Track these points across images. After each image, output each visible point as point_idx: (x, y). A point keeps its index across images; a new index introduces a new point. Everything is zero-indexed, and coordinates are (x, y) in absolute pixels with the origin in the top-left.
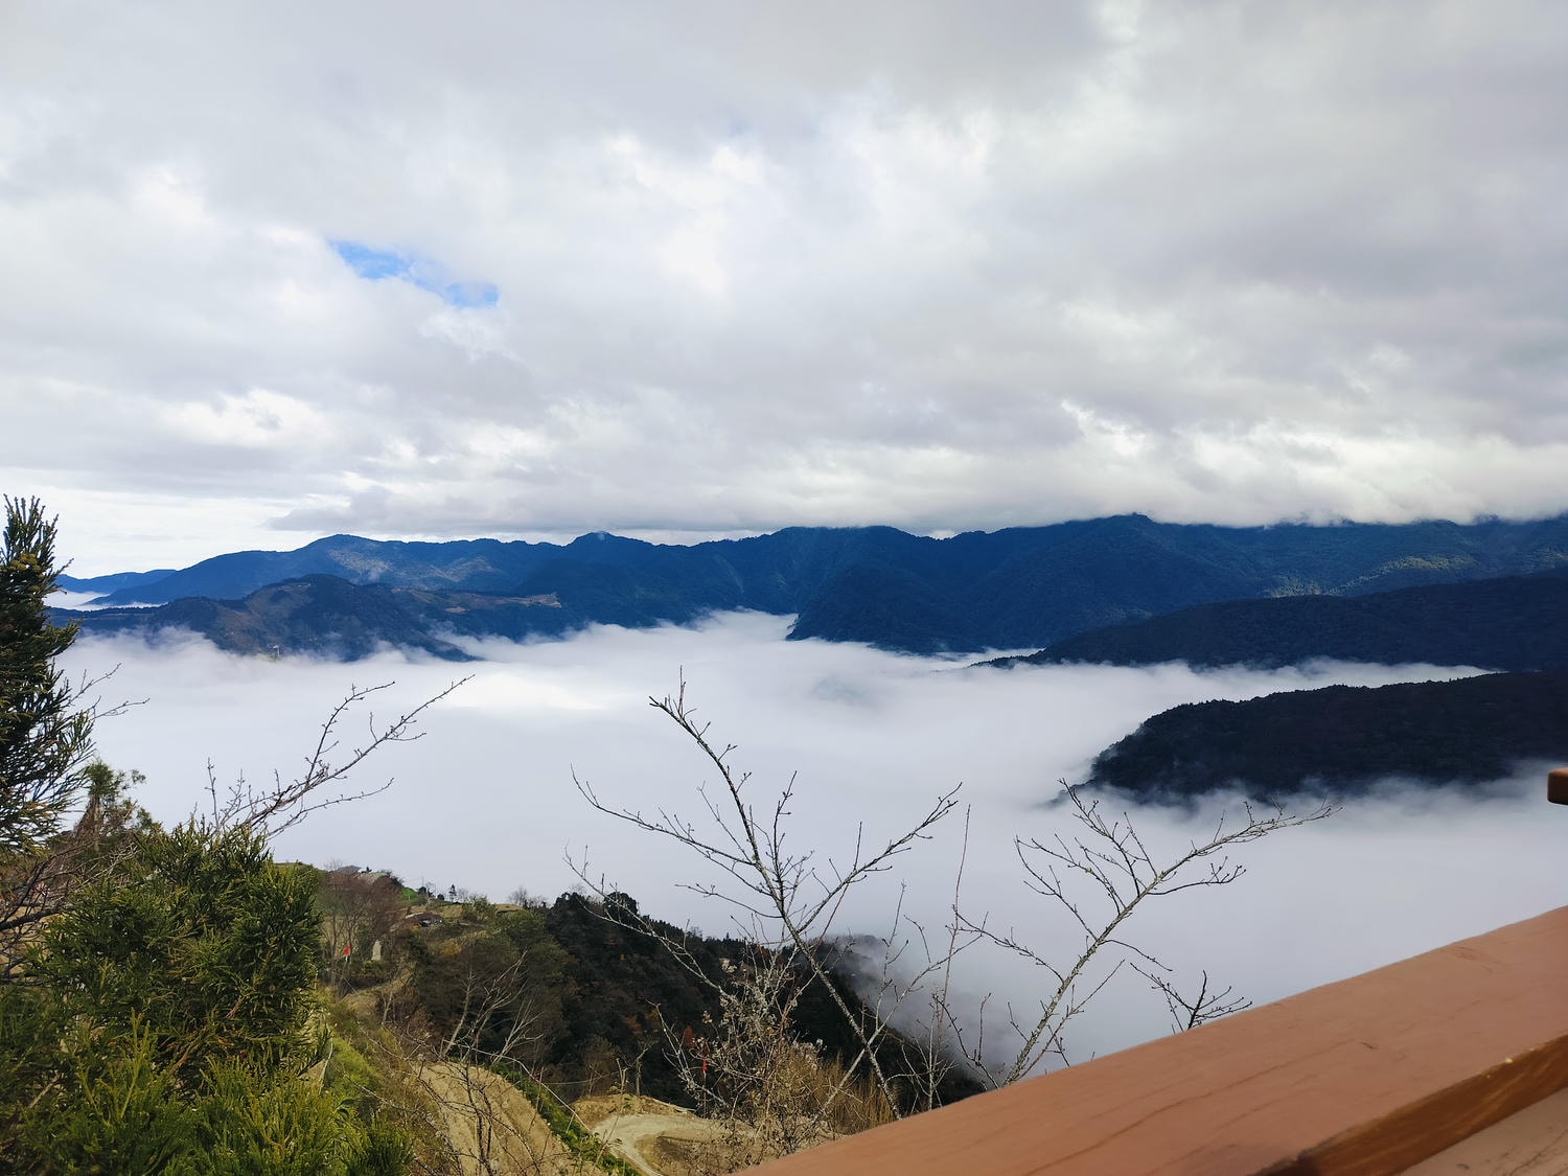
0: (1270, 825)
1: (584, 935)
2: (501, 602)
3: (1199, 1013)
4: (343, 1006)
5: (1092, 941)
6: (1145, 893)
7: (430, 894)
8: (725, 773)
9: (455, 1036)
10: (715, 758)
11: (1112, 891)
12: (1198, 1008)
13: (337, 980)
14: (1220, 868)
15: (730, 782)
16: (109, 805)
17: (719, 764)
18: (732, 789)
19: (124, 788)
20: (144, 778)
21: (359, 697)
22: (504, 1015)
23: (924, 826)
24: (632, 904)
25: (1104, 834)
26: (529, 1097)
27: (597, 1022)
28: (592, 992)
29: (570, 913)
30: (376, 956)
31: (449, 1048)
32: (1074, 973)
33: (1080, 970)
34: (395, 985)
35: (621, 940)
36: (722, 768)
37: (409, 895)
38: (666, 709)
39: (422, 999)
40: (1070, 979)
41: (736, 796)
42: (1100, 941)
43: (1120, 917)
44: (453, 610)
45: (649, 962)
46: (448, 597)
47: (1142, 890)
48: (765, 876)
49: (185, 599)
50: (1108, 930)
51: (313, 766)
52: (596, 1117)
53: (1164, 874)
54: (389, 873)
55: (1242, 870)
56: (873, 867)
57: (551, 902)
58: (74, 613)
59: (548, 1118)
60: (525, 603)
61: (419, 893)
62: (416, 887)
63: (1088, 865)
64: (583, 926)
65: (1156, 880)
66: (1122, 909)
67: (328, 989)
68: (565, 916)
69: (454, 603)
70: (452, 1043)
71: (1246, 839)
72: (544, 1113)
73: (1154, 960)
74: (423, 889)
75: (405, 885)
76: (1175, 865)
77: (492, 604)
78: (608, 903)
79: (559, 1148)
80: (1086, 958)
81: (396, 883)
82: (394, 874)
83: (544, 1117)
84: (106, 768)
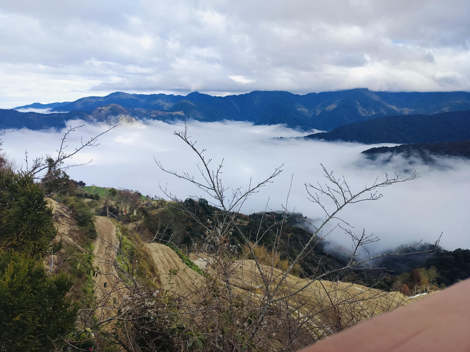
0: (394, 181)
1: (193, 210)
2: (166, 113)
3: (361, 242)
4: (124, 227)
5: (328, 217)
6: (347, 202)
7: (149, 197)
8: (202, 159)
9: (156, 236)
10: (198, 154)
11: (336, 202)
12: (361, 240)
13: (122, 220)
14: (374, 195)
15: (204, 162)
16: (54, 170)
17: (200, 156)
18: (205, 165)
19: (58, 165)
20: (63, 162)
21: (73, 130)
22: (170, 231)
23: (270, 178)
24: (207, 202)
25: (335, 183)
26: (176, 253)
27: (197, 233)
28: (195, 225)
29: (189, 204)
30: (135, 214)
31: (154, 239)
32: (321, 227)
33: (323, 226)
34: (140, 222)
35: (204, 211)
36: (201, 157)
37: (143, 197)
38: (180, 136)
39: (146, 226)
40: (320, 229)
41: (206, 167)
42: (331, 217)
43: (338, 209)
44: (153, 116)
45: (211, 218)
46: (151, 112)
47: (346, 201)
48: (217, 193)
49: (74, 111)
50: (334, 214)
51: (60, 153)
52: (195, 259)
53: (355, 196)
54: (138, 191)
55: (381, 196)
56: (252, 191)
57: (184, 201)
58: (42, 114)
59: (182, 258)
60: (174, 114)
61: (146, 197)
62: (145, 195)
63: (328, 192)
64: (193, 207)
65: (352, 198)
66: (339, 207)
67: (120, 222)
68: (188, 204)
69: (153, 113)
70: (155, 238)
71: (385, 185)
72: (181, 257)
73: (348, 224)
74: (147, 196)
75: (142, 195)
76: (359, 193)
77: (164, 114)
78: (200, 201)
79: (185, 266)
80: (325, 223)
81: (140, 194)
82: (139, 192)
83: (181, 258)
84: (52, 159)
